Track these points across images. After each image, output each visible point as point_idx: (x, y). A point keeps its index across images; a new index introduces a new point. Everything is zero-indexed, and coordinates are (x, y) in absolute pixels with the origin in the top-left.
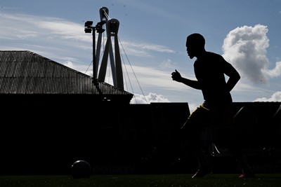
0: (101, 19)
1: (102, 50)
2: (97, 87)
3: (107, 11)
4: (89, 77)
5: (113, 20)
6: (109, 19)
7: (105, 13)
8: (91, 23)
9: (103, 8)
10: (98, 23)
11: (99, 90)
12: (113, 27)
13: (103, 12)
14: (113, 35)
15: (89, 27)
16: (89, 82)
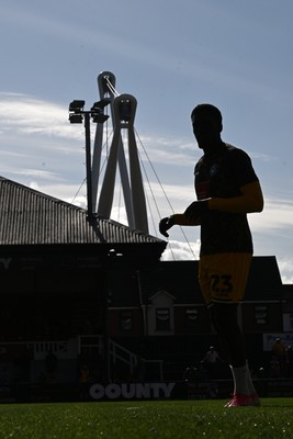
0: (102, 95)
1: (105, 154)
2: (96, 230)
3: (112, 79)
4: (79, 209)
5: (125, 97)
6: (117, 94)
7: (109, 84)
8: (82, 103)
9: (105, 73)
10: (96, 105)
11: (99, 235)
12: (126, 111)
13: (105, 81)
14: (124, 126)
15: (77, 112)
16: (80, 220)
